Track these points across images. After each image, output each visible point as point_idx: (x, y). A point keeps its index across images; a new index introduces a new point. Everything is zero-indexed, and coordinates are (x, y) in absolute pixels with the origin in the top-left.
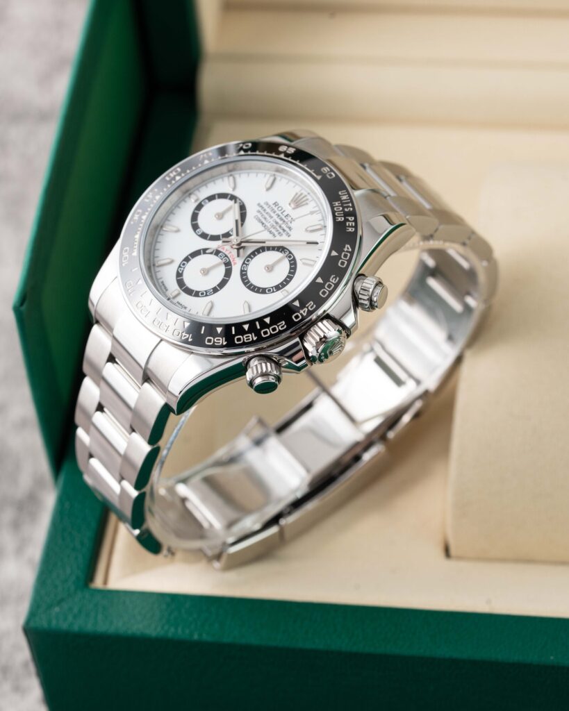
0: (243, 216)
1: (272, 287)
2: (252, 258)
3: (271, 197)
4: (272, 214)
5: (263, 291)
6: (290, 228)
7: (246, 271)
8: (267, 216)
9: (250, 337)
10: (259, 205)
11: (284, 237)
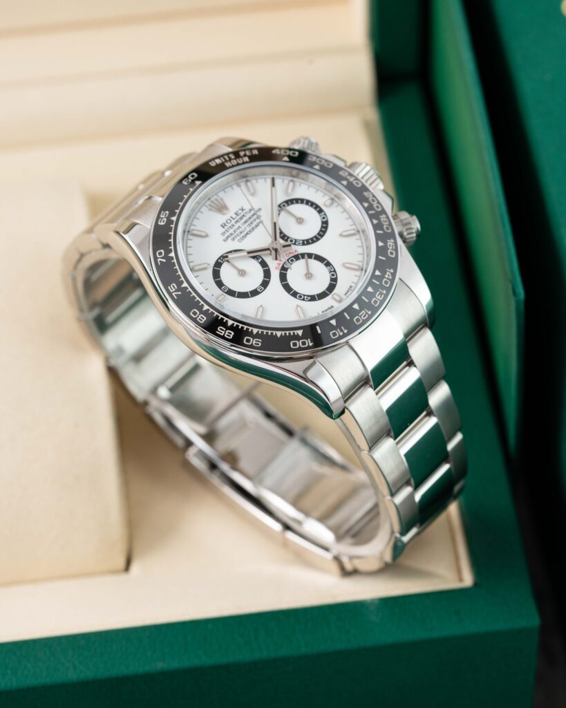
0: (238, 251)
1: (320, 216)
2: (288, 238)
3: (217, 230)
5: (325, 225)
6: (251, 210)
7: (303, 241)
9: (384, 219)
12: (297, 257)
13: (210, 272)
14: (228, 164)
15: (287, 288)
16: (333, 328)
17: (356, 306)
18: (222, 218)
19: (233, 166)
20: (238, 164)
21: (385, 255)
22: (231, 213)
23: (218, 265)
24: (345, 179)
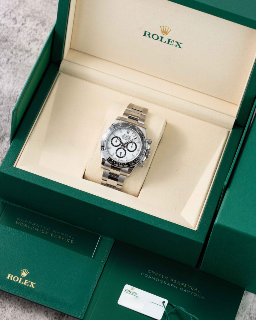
0: (120, 139)
2: (127, 146)
3: (123, 134)
4: (125, 137)
5: (133, 151)
7: (128, 149)
9: (138, 161)
10: (122, 136)
11: (130, 140)
12: (124, 149)
13: (114, 136)
14: (136, 130)
15: (117, 150)
16: (111, 161)
17: (117, 163)
18: (126, 134)
19: (136, 131)
20: (137, 132)
21: (130, 164)
22: (128, 135)
23: (116, 137)
24: (143, 151)
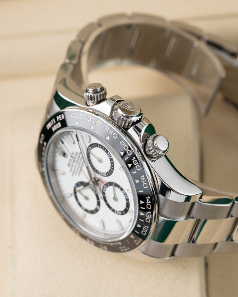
0: (81, 184)
1: (108, 155)
2: (99, 172)
4: (74, 166)
6: (77, 153)
7: (106, 173)
8: (76, 168)
9: (135, 161)
10: (73, 175)
12: (107, 185)
17: (139, 225)
18: (66, 160)
